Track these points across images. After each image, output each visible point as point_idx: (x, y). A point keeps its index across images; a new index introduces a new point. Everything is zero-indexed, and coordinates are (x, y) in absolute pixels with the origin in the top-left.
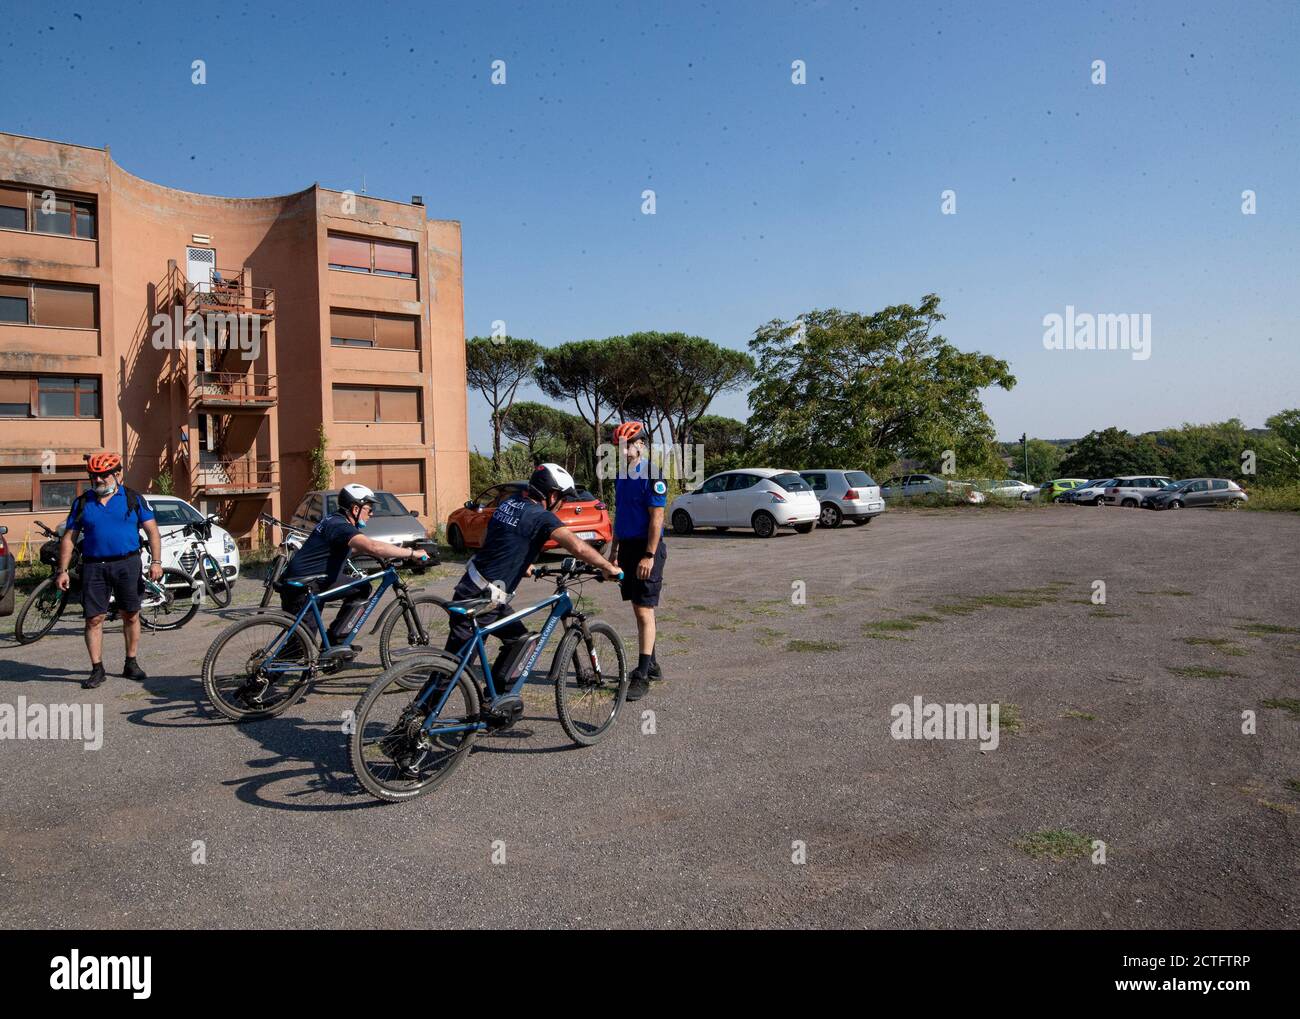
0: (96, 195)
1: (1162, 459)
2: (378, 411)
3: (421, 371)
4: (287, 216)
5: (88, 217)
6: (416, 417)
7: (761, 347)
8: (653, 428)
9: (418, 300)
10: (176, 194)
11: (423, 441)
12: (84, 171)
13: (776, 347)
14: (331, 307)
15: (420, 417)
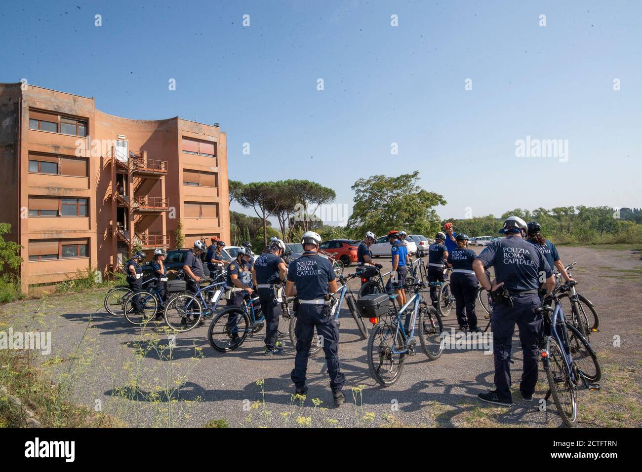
0: (88, 118)
1: (470, 230)
2: (201, 213)
3: (218, 196)
4: (161, 129)
5: (83, 127)
6: (216, 216)
7: (356, 189)
8: (284, 219)
9: (217, 166)
10: (111, 117)
11: (219, 226)
12: (83, 108)
13: (362, 189)
14: (183, 169)
15: (218, 215)
